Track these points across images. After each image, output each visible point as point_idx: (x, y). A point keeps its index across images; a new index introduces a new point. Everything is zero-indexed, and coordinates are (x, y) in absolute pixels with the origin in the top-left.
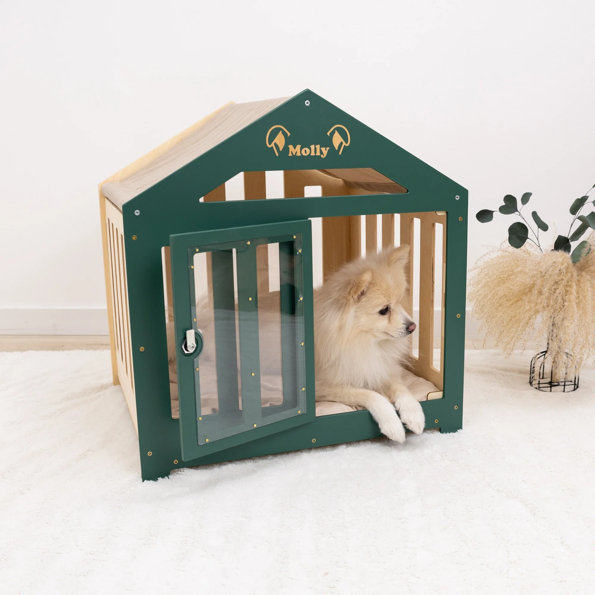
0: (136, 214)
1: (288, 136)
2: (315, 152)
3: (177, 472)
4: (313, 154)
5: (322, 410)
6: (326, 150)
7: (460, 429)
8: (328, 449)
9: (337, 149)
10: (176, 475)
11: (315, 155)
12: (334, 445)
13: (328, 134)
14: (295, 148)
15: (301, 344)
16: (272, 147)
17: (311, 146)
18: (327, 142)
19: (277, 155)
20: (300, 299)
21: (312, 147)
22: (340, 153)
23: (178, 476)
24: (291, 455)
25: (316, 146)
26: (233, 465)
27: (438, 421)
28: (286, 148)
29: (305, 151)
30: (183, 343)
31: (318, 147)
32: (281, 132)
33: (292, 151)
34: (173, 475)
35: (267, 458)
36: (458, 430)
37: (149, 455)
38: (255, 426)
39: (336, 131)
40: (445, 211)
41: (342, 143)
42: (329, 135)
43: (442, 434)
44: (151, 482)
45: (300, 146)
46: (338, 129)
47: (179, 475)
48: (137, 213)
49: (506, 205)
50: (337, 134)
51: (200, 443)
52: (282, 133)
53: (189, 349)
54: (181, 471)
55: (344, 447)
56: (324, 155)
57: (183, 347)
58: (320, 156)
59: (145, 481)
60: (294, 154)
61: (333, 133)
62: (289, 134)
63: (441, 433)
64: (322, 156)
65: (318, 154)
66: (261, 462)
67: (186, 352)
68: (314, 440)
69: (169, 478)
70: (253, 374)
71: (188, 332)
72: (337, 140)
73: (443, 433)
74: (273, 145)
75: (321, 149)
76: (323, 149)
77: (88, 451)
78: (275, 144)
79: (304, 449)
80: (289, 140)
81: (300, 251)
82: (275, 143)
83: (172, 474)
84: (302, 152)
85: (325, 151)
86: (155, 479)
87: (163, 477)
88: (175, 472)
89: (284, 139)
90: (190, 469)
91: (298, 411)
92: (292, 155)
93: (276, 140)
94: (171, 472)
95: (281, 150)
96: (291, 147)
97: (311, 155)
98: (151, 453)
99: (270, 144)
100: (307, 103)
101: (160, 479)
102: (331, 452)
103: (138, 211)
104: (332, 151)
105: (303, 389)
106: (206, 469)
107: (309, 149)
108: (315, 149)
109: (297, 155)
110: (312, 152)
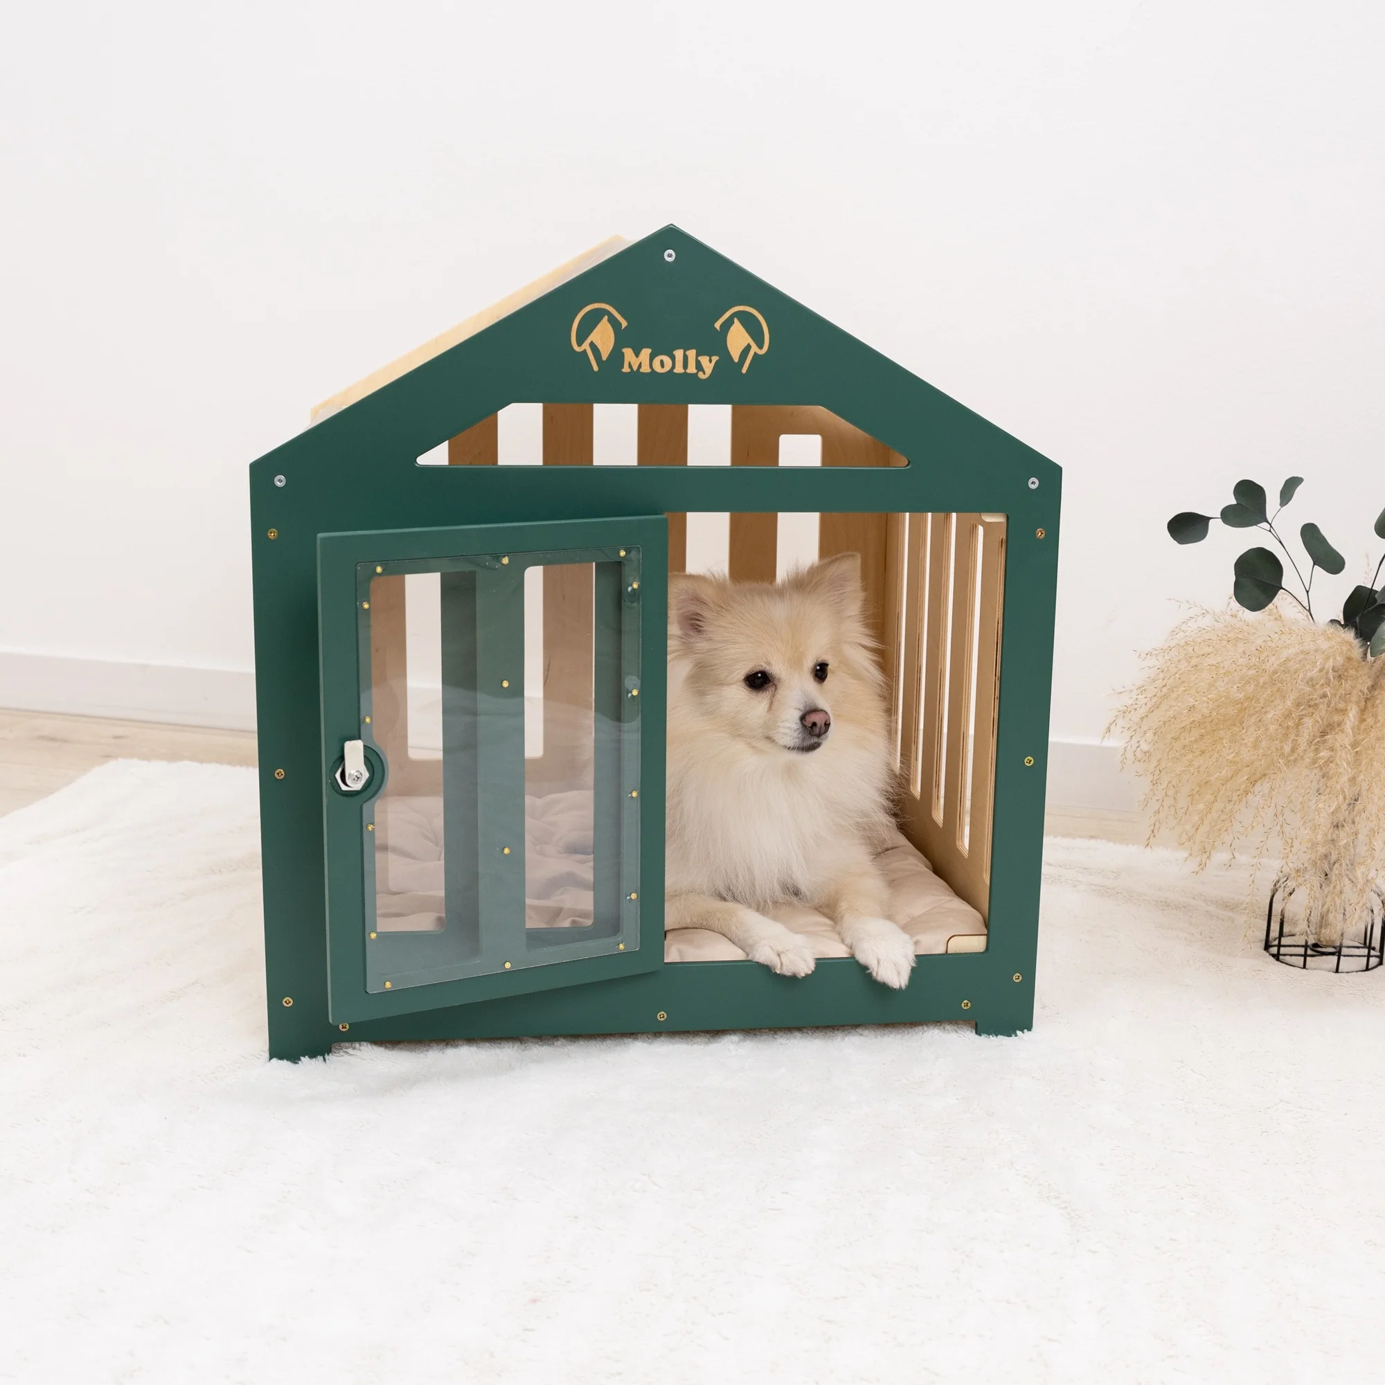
0: (278, 483)
1: (623, 327)
2: (685, 365)
3: (347, 1050)
4: (679, 369)
6: (710, 361)
7: (1026, 1030)
8: (698, 1039)
9: (736, 360)
10: (343, 1056)
11: (683, 371)
12: (715, 1032)
13: (717, 325)
14: (637, 355)
15: (631, 793)
16: (585, 350)
17: (674, 353)
18: (715, 344)
19: (596, 368)
20: (631, 693)
21: (679, 354)
22: (744, 370)
23: (346, 1058)
24: (609, 1043)
25: (687, 353)
26: (471, 1048)
27: (969, 1005)
28: (617, 355)
29: (662, 363)
30: (338, 768)
31: (692, 354)
32: (606, 317)
33: (630, 363)
34: (335, 1054)
35: (553, 1044)
36: (1019, 1033)
37: (285, 1004)
38: (508, 965)
39: (736, 320)
40: (1005, 515)
41: (748, 347)
42: (718, 328)
43: (977, 1036)
44: (285, 1063)
45: (649, 351)
46: (739, 315)
47: (349, 1057)
48: (280, 481)
49: (1238, 504)
50: (737, 328)
51: (373, 989)
52: (609, 321)
53: (350, 781)
54: (354, 1048)
55: (734, 1038)
56: (704, 373)
57: (338, 776)
58: (697, 374)
59: (274, 1060)
60: (635, 368)
61: (728, 324)
62: (624, 324)
63: (976, 1033)
64: (701, 375)
65: (692, 369)
66: (538, 1051)
67: (344, 788)
68: (662, 1016)
69: (325, 1060)
70: (507, 851)
71: (349, 746)
72: (738, 339)
73: (980, 1035)
74: (586, 346)
75: (699, 358)
76: (704, 360)
77: (193, 984)
78: (592, 345)
79: (643, 1033)
80: (622, 340)
81: (635, 586)
82: (592, 342)
83: (334, 1052)
84: (653, 364)
85: (708, 364)
86: (294, 1058)
87: (313, 1056)
88: (342, 1049)
89: (613, 335)
90: (374, 1047)
91: (618, 945)
92: (629, 370)
93: (595, 337)
94: (333, 1049)
95: (604, 357)
96: (628, 353)
98: (291, 1000)
99: (580, 344)
100: (670, 256)
101: (305, 1060)
102: (702, 1047)
103: (282, 477)
104: (726, 365)
105: (634, 896)
106: (411, 1050)
107: (672, 360)
108: (686, 358)
109: (641, 370)
110: (677, 365)
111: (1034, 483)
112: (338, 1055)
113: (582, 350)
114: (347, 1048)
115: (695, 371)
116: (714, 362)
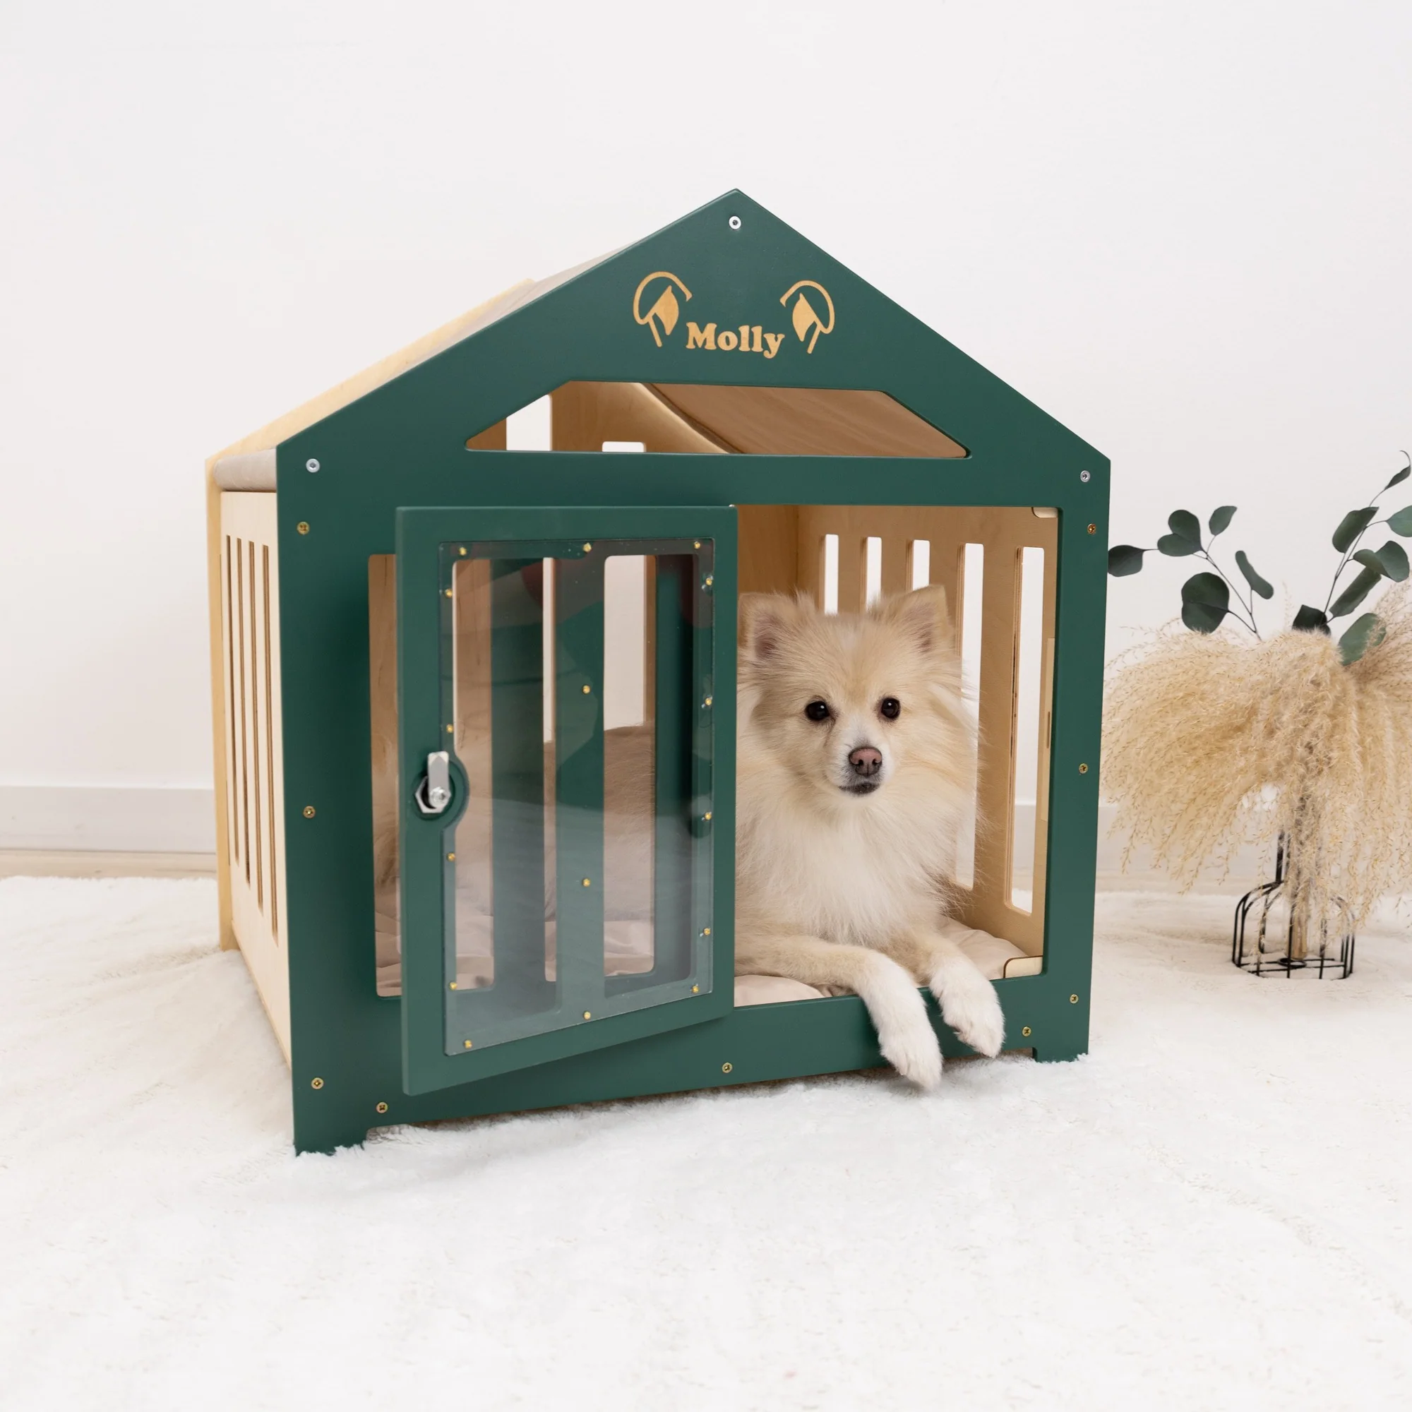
0: (311, 468)
1: (687, 300)
2: (751, 344)
3: (385, 1136)
4: (744, 347)
5: (749, 993)
6: (776, 339)
7: (1083, 1054)
8: (759, 1092)
9: (802, 338)
10: (381, 1142)
11: (748, 349)
12: (775, 1083)
13: (783, 300)
14: (702, 329)
15: (704, 816)
16: (648, 324)
17: (740, 329)
18: (780, 321)
19: (659, 343)
20: (704, 702)
21: (744, 330)
22: (810, 350)
23: (386, 1144)
24: (668, 1105)
25: (753, 329)
27: (1030, 1031)
28: (681, 329)
29: (728, 340)
30: (418, 786)
31: (757, 330)
32: (670, 288)
33: (694, 338)
34: (373, 1142)
35: (608, 1110)
36: (1079, 1056)
37: (314, 1087)
39: (801, 296)
40: (1056, 510)
41: (814, 326)
42: (784, 304)
43: (1039, 1063)
44: (318, 1155)
45: (715, 326)
47: (390, 1143)
48: (313, 466)
49: (1174, 534)
50: (803, 305)
51: (452, 1050)
52: (673, 292)
53: (433, 801)
54: (393, 1133)
55: (799, 1087)
56: (770, 352)
57: (418, 796)
58: (762, 353)
59: (304, 1154)
60: (700, 345)
61: (793, 300)
62: (689, 295)
63: (1037, 1061)
64: (767, 354)
65: (757, 348)
66: (596, 1118)
67: (425, 810)
68: (727, 1067)
70: (587, 883)
71: (432, 757)
72: (803, 316)
73: (1041, 1062)
74: (649, 319)
75: (765, 336)
76: (770, 338)
77: (157, 1085)
78: (656, 318)
79: (700, 1090)
80: (687, 312)
81: (709, 582)
82: (655, 314)
83: (370, 1140)
84: (719, 342)
85: (774, 343)
86: (328, 1149)
87: (348, 1145)
88: (379, 1135)
89: (677, 307)
90: (417, 1129)
91: (692, 988)
92: (693, 347)
93: (658, 309)
94: (368, 1136)
95: (668, 332)
96: (693, 327)
97: (741, 349)
98: (321, 1081)
99: (642, 316)
100: (735, 223)
101: (340, 1150)
102: (768, 1099)
103: (314, 461)
104: (792, 344)
105: (707, 931)
106: (457, 1129)
107: (736, 335)
108: (751, 335)
109: (706, 347)
110: (742, 342)
111: (1085, 477)
112: (375, 1142)
113: (646, 322)
114: (384, 1133)
115: (760, 350)
116: (780, 340)
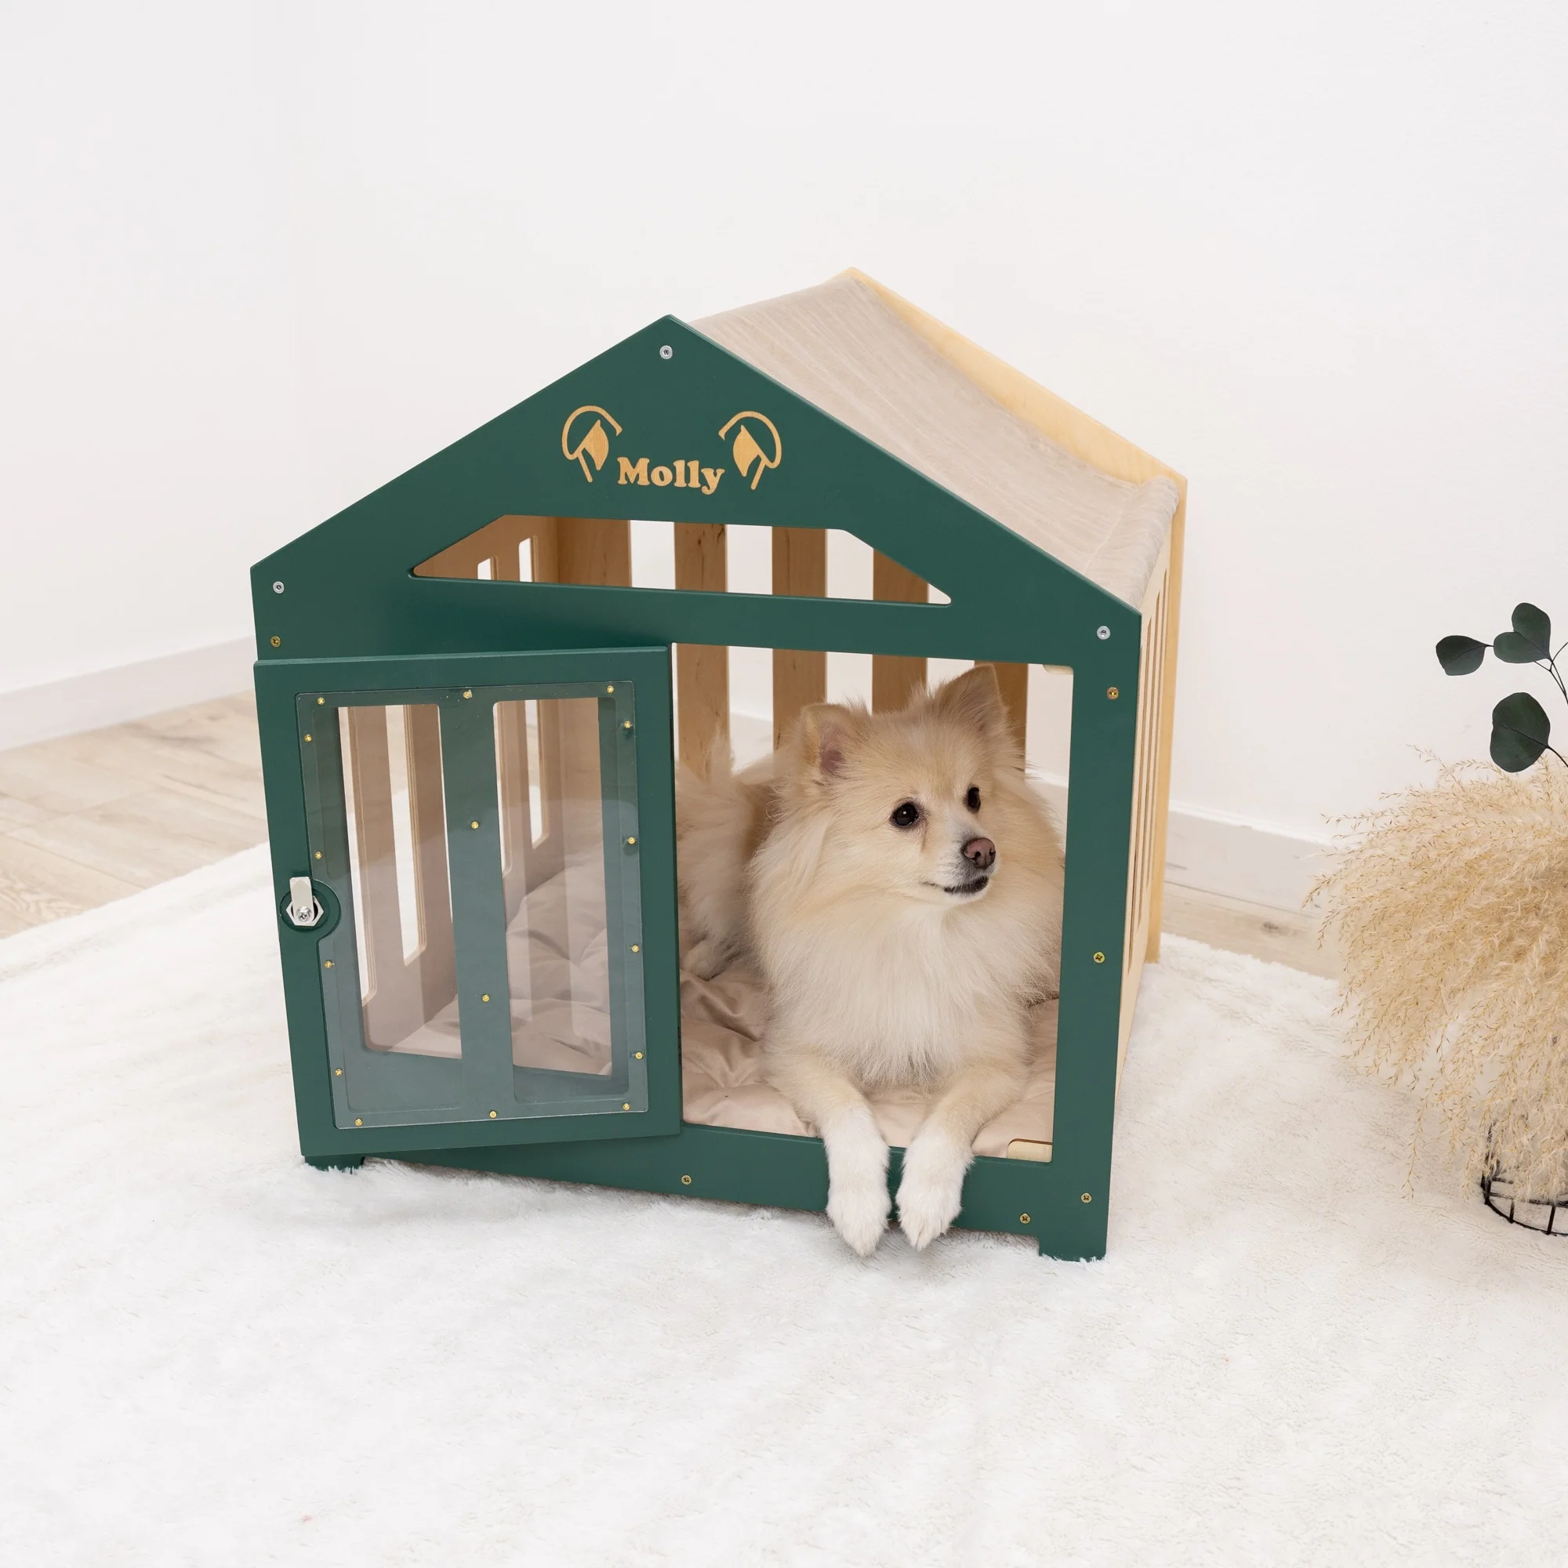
0: (277, 590)
1: (617, 434)
2: (687, 479)
4: (680, 483)
6: (715, 474)
7: (1099, 1257)
9: (744, 474)
11: (685, 485)
13: (722, 433)
14: (634, 465)
15: (632, 947)
16: (577, 459)
17: (675, 464)
18: (719, 455)
19: (590, 479)
21: (680, 465)
22: (754, 486)
25: (689, 464)
27: (1028, 1219)
28: (612, 465)
29: (661, 475)
30: (288, 902)
31: (694, 465)
32: (599, 422)
33: (626, 473)
38: (493, 1115)
39: (743, 427)
40: (1072, 669)
41: (758, 460)
42: (723, 437)
45: (647, 461)
46: (749, 423)
48: (280, 587)
50: (744, 436)
51: (343, 1127)
52: (601, 426)
55: (766, 1213)
56: (709, 488)
57: (289, 911)
58: (700, 488)
60: (632, 480)
61: (734, 432)
62: (619, 430)
63: (1041, 1251)
64: (705, 490)
65: (695, 483)
67: (296, 922)
68: (686, 1179)
69: (352, 1173)
70: (486, 998)
71: (293, 881)
72: (745, 450)
74: (578, 454)
75: (702, 471)
76: (708, 473)
78: (585, 453)
80: (618, 447)
81: (629, 725)
82: (584, 449)
83: (364, 1167)
84: (652, 476)
85: (713, 478)
86: (323, 1166)
89: (607, 443)
90: (403, 1167)
91: (622, 1105)
92: (626, 482)
93: (587, 443)
94: (363, 1163)
95: (599, 468)
96: (624, 462)
97: (676, 484)
99: (571, 452)
100: (666, 352)
101: (333, 1170)
103: (279, 583)
104: (733, 480)
105: (639, 1056)
107: (671, 469)
108: (687, 470)
109: (639, 483)
110: (678, 478)
111: (1104, 633)
113: (575, 457)
115: (698, 485)
116: (719, 475)
